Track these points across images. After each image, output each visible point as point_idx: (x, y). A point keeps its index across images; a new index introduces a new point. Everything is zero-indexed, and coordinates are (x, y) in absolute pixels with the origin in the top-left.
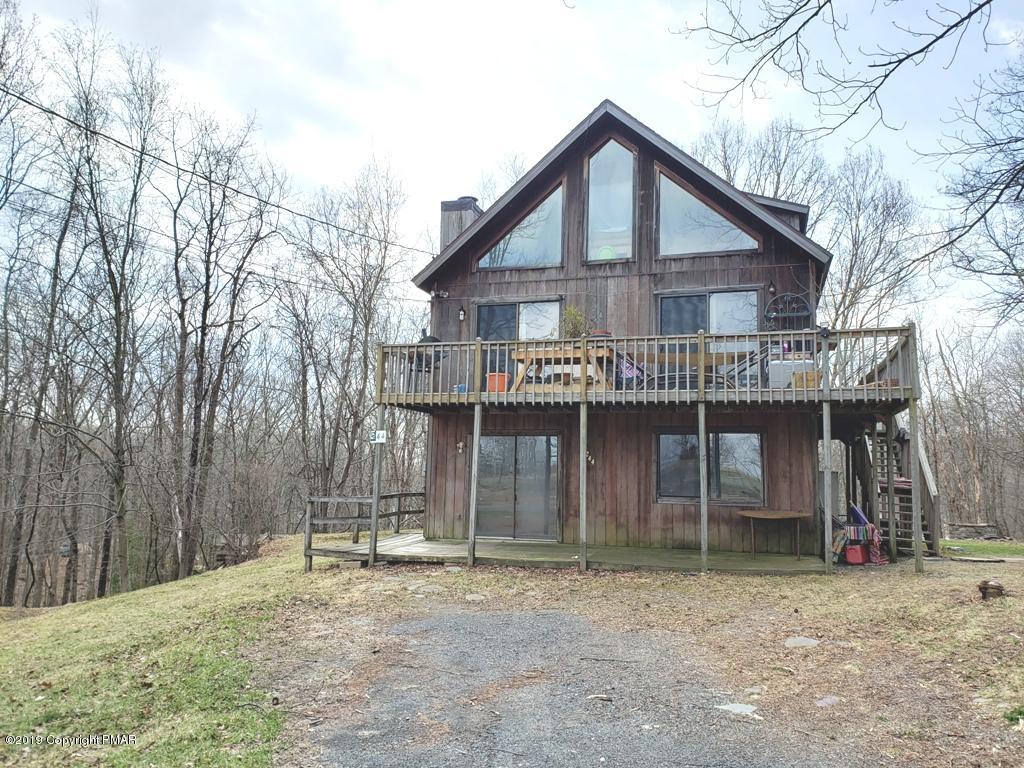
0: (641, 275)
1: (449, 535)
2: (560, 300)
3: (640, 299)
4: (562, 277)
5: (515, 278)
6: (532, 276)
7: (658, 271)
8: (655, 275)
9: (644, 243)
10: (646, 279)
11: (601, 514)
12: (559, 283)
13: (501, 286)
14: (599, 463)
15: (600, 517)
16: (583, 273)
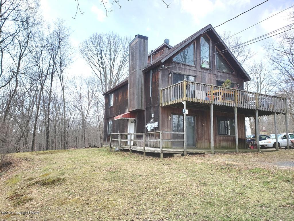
0: (213, 74)
1: (167, 146)
2: (195, 76)
3: (213, 80)
4: (195, 70)
5: (183, 67)
6: (188, 68)
7: (216, 74)
8: (216, 75)
9: (214, 66)
10: (214, 75)
11: (206, 139)
12: (195, 71)
13: (180, 69)
14: (205, 125)
15: (205, 140)
16: (200, 70)
